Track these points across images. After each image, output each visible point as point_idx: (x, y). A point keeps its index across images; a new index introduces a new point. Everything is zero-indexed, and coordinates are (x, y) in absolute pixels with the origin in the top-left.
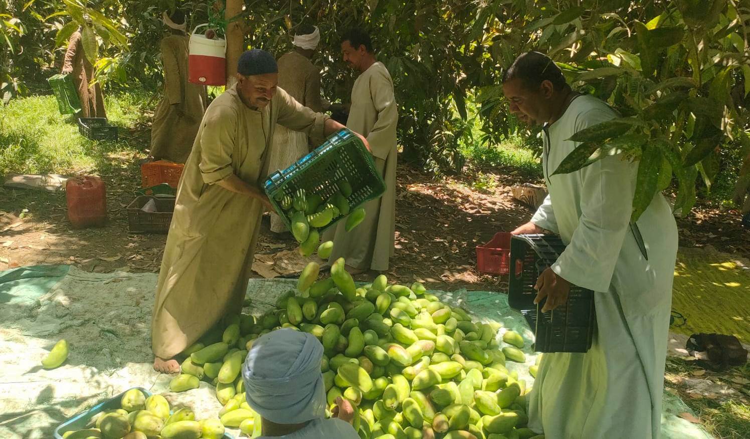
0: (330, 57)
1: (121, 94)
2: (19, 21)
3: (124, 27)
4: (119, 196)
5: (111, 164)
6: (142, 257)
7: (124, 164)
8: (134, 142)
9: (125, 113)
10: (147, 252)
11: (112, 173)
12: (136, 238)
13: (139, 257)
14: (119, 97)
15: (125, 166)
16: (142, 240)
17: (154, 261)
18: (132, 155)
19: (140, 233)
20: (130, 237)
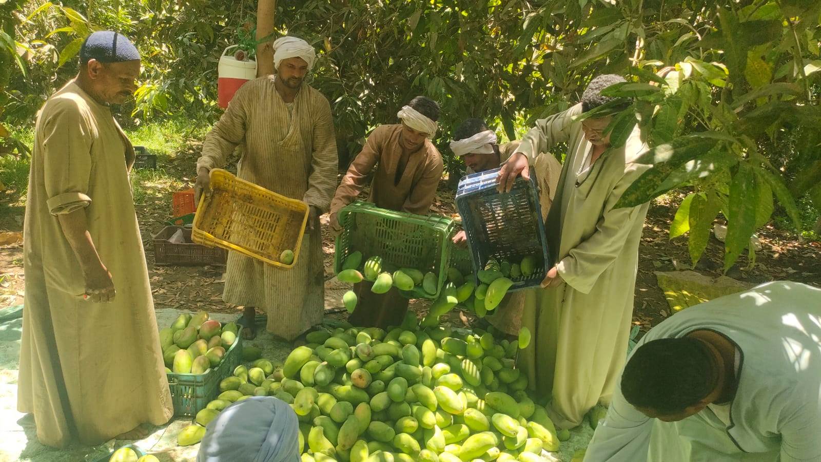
0: (370, 80)
1: (165, 122)
2: (53, 47)
3: (163, 53)
4: (150, 225)
5: (146, 193)
6: (165, 291)
7: (159, 193)
8: (173, 171)
9: (167, 141)
10: (171, 285)
11: (146, 202)
12: (161, 271)
13: (162, 291)
14: (163, 125)
15: (160, 195)
16: (168, 272)
17: (177, 296)
18: (169, 184)
19: (168, 266)
20: (156, 269)
